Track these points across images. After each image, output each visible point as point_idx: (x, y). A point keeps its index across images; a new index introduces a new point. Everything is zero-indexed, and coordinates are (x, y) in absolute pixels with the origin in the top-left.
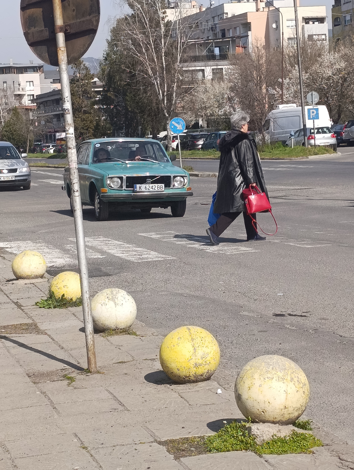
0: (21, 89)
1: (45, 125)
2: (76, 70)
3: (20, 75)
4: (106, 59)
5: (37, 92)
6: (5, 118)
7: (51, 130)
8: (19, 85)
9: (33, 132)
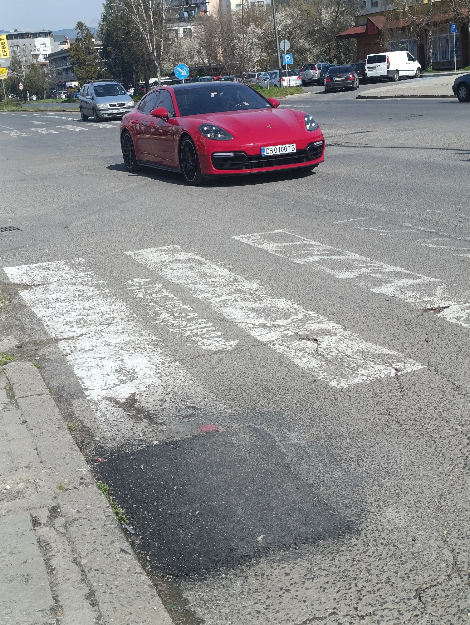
0: (36, 50)
1: (57, 77)
2: (79, 31)
3: (35, 39)
4: (103, 20)
5: (49, 52)
6: (25, 72)
7: (61, 80)
8: (35, 47)
9: (48, 82)
